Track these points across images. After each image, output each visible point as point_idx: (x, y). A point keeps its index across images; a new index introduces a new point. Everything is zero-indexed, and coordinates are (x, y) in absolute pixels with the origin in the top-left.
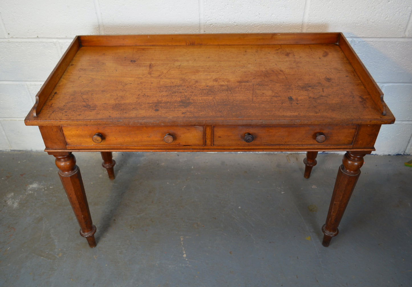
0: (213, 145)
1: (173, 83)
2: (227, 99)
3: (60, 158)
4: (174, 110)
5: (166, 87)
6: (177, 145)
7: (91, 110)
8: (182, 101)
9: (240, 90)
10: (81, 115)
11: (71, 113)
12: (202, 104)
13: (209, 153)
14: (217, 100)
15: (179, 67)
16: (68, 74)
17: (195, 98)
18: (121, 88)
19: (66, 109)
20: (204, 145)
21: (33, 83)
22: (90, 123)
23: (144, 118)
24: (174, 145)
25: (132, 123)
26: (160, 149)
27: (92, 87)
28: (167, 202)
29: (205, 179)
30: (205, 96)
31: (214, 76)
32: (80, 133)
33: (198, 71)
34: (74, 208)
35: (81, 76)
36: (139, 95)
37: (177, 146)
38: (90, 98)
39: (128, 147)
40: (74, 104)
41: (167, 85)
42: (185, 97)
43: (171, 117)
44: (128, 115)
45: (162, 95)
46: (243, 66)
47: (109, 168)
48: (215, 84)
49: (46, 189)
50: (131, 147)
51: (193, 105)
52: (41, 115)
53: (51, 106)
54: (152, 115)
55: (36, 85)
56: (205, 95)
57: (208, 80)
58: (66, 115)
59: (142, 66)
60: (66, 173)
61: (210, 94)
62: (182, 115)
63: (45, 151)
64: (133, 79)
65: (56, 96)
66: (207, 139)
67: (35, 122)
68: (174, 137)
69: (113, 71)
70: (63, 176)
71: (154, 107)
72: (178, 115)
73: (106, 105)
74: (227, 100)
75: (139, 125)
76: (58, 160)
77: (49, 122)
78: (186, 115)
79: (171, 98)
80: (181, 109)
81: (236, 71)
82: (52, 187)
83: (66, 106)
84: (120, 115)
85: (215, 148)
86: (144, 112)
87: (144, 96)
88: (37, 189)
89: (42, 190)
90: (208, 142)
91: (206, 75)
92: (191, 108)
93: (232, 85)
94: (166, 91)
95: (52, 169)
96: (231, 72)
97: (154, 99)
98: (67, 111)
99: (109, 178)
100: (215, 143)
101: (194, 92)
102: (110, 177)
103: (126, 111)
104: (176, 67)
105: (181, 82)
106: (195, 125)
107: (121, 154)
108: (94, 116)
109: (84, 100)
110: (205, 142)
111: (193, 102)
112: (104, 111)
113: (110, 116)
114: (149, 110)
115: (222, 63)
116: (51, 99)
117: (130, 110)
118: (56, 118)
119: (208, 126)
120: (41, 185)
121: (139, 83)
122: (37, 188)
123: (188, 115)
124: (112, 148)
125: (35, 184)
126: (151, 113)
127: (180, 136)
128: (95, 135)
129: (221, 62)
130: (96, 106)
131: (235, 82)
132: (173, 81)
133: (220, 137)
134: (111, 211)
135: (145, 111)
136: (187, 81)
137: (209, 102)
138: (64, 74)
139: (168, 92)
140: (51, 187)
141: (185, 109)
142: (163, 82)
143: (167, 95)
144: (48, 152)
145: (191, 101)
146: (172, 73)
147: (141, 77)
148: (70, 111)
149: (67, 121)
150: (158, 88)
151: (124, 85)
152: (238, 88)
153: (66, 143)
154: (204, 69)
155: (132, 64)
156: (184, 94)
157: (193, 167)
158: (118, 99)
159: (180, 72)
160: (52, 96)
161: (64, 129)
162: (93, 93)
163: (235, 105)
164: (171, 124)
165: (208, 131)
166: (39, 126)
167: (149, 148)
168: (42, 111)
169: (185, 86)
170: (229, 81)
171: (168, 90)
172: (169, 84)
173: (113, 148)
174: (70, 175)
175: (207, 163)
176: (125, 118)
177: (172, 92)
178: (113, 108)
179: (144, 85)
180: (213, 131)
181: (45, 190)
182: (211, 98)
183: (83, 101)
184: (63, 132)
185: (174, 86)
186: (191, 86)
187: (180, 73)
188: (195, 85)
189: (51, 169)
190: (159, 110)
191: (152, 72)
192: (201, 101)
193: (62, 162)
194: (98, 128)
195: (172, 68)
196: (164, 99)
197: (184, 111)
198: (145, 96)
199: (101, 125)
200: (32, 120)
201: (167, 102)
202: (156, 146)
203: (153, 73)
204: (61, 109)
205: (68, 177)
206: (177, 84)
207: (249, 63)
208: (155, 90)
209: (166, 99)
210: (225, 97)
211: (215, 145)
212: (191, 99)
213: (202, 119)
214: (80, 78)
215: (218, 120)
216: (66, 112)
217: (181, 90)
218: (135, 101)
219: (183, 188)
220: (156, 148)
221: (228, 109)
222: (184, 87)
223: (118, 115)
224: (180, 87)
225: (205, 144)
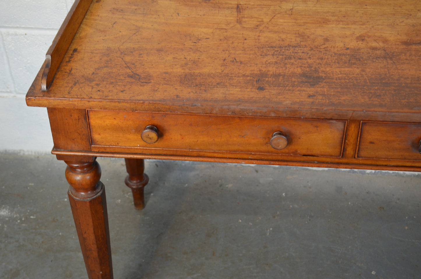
0: (358, 157)
1: (283, 40)
2: (387, 73)
3: (76, 167)
4: (293, 91)
5: (272, 47)
6: (292, 154)
7: (143, 83)
8: (304, 75)
9: (408, 58)
10: (125, 92)
11: (107, 86)
12: (343, 81)
13: (313, 170)
14: (370, 76)
15: (291, 13)
16: (93, 17)
17: (328, 69)
18: (191, 47)
19: (97, 79)
20: (341, 157)
21: (12, 31)
22: (142, 106)
23: (239, 101)
24: (286, 153)
25: (217, 109)
26: (259, 160)
27: (139, 42)
28: (241, 255)
29: (308, 217)
30: (346, 67)
31: (359, 30)
32: (120, 123)
33: (326, 21)
34: (86, 257)
35: (116, 22)
36: (224, 60)
37: (291, 156)
38: (136, 62)
39: (202, 154)
40: (110, 70)
41: (274, 45)
42: (310, 66)
43: (288, 102)
44: (209, 95)
45: (267, 62)
46: (408, 14)
47: (136, 188)
48: (361, 45)
49: (23, 219)
50: (206, 154)
51: (325, 82)
52: (54, 88)
53: (70, 73)
54: (253, 97)
55: (16, 35)
56: (346, 65)
57: (346, 37)
58: (99, 91)
59: (224, 8)
60: (83, 193)
61: (354, 64)
62: (308, 100)
63: (53, 152)
64: (211, 30)
65: (77, 57)
66: (348, 144)
67: (45, 100)
68: (290, 138)
69: (172, 16)
70: (77, 198)
71: (255, 83)
72: (301, 100)
73: (167, 75)
74: (388, 75)
75: (230, 113)
76: (71, 169)
77: (70, 101)
78: (316, 100)
79: (284, 68)
80: (305, 88)
81: (396, 24)
82: (35, 217)
83: (96, 74)
84: (196, 94)
85: (361, 162)
86: (237, 91)
87: (234, 61)
88: (7, 219)
89: (17, 221)
90: (350, 150)
91: (342, 28)
92: (323, 87)
93: (392, 48)
94: (273, 55)
95: (33, 184)
96: (388, 25)
97: (253, 69)
98: (99, 83)
99: (133, 207)
100: (363, 153)
101: (325, 58)
102: (136, 205)
103: (206, 87)
104: (286, 12)
105: (298, 39)
106: (331, 119)
107: (154, 164)
108: (149, 94)
109: (128, 65)
110: (345, 150)
111: (325, 77)
112: (164, 86)
113: (177, 96)
114: (247, 89)
115: (368, 7)
116: (69, 61)
117: (212, 86)
118: (81, 95)
119: (352, 120)
120: (14, 212)
121: (222, 38)
122: (7, 217)
123: (320, 101)
124: (171, 153)
125: (5, 210)
126: (251, 93)
127: (299, 138)
128: (145, 129)
129: (366, 5)
130: (150, 76)
131: (397, 43)
132: (283, 36)
133: (372, 143)
134: (140, 265)
135: (239, 90)
136: (308, 37)
137: (354, 77)
138: (86, 17)
139: (277, 57)
140: (32, 217)
141: (313, 89)
142: (265, 37)
143: (276, 63)
144: (57, 155)
145: (321, 75)
146: (280, 23)
147: (225, 27)
148: (105, 83)
149: (101, 101)
150: (258, 47)
151: (196, 41)
152: (405, 54)
153: (91, 141)
154: (336, 18)
155: (205, 4)
156: (307, 62)
157: (284, 194)
158: (189, 66)
159: (294, 21)
160: (70, 56)
161: (92, 115)
162: (142, 53)
163: (404, 85)
164: (288, 116)
165: (353, 130)
166: (47, 108)
167: (239, 156)
168: (54, 81)
169: (306, 46)
170: (385, 41)
171: (276, 53)
172: (277, 42)
173: (175, 153)
174: (89, 198)
175: (310, 188)
176: (205, 100)
177: (284, 56)
178: (180, 82)
179: (231, 42)
180: (361, 132)
181: (22, 222)
182: (357, 71)
183: (126, 67)
184: (89, 120)
185: (286, 46)
186: (317, 48)
187: (294, 24)
188: (324, 46)
189: (30, 184)
190: (264, 89)
191: (244, 20)
192: (340, 76)
193: (78, 174)
194: (153, 117)
195: (279, 14)
196: (270, 69)
197: (311, 93)
198: (237, 62)
199: (161, 111)
200: (39, 97)
201: (277, 74)
202: (253, 154)
203: (245, 22)
204: (89, 80)
205: (85, 202)
206: (291, 42)
207: (419, 10)
208: (252, 52)
209: (274, 68)
210: (382, 70)
211: (362, 157)
212: (320, 71)
213: (345, 109)
214: (114, 25)
215: (376, 111)
216: (98, 85)
217: (301, 54)
218: (220, 71)
219: (268, 230)
220: (251, 158)
221: (393, 92)
222: (305, 49)
223: (192, 94)
224: (297, 49)
225: (343, 154)
